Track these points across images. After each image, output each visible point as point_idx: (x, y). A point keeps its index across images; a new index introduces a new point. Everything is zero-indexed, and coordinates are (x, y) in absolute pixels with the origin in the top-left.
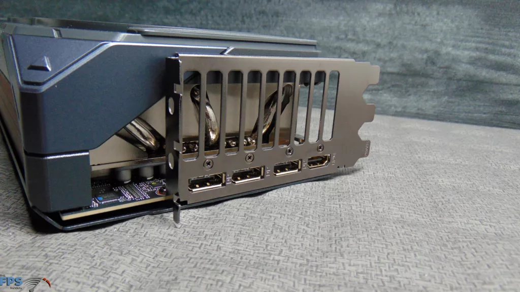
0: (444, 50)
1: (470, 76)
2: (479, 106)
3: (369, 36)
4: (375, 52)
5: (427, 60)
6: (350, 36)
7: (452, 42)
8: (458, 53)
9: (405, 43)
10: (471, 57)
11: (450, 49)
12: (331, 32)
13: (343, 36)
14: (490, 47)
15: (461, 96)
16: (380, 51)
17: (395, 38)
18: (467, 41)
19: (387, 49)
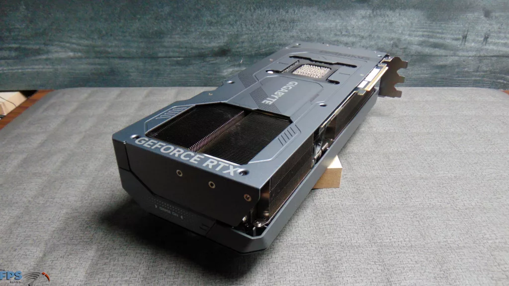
0: (403, 38)
1: (419, 53)
2: (424, 70)
3: (356, 32)
4: (360, 42)
5: (393, 45)
6: (343, 33)
7: (408, 32)
8: (412, 39)
9: (379, 35)
10: (420, 41)
11: (407, 37)
12: (331, 31)
13: (339, 33)
14: (430, 34)
15: (413, 65)
16: (363, 41)
17: (374, 32)
18: (418, 31)
19: (368, 39)
